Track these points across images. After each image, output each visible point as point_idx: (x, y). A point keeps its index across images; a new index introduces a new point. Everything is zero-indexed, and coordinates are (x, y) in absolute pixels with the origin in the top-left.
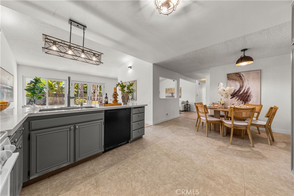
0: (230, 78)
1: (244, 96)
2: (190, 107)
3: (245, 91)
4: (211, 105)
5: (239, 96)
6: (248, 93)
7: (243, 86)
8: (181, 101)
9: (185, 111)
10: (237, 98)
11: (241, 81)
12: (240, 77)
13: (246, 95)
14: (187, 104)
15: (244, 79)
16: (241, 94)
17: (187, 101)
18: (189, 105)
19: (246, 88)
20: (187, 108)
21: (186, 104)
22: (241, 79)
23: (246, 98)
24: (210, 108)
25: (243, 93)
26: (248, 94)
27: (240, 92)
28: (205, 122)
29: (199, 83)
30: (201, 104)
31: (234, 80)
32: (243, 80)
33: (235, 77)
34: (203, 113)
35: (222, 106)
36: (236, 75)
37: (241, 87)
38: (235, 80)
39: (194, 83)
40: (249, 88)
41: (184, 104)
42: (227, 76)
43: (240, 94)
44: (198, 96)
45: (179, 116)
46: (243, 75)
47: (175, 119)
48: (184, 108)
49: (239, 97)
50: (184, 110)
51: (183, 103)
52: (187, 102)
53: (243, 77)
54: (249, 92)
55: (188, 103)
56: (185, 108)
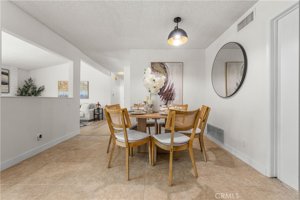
0: (155, 68)
1: (168, 94)
2: (102, 113)
3: (170, 88)
4: (134, 108)
5: (164, 94)
6: (172, 90)
7: (167, 81)
8: (88, 105)
9: (94, 120)
10: (161, 97)
11: (165, 74)
12: (165, 68)
13: (171, 93)
14: (98, 109)
15: (168, 72)
16: (166, 91)
17: (97, 104)
18: (101, 111)
19: (170, 83)
20: (98, 115)
21: (96, 108)
22: (166, 72)
23: (171, 97)
24: (133, 114)
25: (167, 89)
26: (172, 92)
27: (165, 88)
28: (124, 145)
29: (116, 78)
30: (117, 107)
31: (158, 73)
32: (167, 74)
33: (160, 68)
34: (121, 127)
35: (150, 109)
36: (161, 66)
37: (166, 83)
38: (160, 72)
39: (109, 76)
40: (173, 84)
41: (93, 109)
42: (151, 64)
43: (164, 91)
44: (114, 96)
45: (79, 133)
46: (168, 67)
47: (66, 141)
48: (92, 115)
49: (164, 96)
50: (92, 118)
51: (91, 106)
52: (99, 105)
53: (167, 70)
54: (173, 88)
55: (99, 107)
56: (95, 114)
